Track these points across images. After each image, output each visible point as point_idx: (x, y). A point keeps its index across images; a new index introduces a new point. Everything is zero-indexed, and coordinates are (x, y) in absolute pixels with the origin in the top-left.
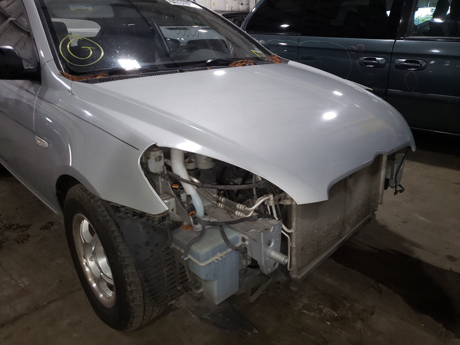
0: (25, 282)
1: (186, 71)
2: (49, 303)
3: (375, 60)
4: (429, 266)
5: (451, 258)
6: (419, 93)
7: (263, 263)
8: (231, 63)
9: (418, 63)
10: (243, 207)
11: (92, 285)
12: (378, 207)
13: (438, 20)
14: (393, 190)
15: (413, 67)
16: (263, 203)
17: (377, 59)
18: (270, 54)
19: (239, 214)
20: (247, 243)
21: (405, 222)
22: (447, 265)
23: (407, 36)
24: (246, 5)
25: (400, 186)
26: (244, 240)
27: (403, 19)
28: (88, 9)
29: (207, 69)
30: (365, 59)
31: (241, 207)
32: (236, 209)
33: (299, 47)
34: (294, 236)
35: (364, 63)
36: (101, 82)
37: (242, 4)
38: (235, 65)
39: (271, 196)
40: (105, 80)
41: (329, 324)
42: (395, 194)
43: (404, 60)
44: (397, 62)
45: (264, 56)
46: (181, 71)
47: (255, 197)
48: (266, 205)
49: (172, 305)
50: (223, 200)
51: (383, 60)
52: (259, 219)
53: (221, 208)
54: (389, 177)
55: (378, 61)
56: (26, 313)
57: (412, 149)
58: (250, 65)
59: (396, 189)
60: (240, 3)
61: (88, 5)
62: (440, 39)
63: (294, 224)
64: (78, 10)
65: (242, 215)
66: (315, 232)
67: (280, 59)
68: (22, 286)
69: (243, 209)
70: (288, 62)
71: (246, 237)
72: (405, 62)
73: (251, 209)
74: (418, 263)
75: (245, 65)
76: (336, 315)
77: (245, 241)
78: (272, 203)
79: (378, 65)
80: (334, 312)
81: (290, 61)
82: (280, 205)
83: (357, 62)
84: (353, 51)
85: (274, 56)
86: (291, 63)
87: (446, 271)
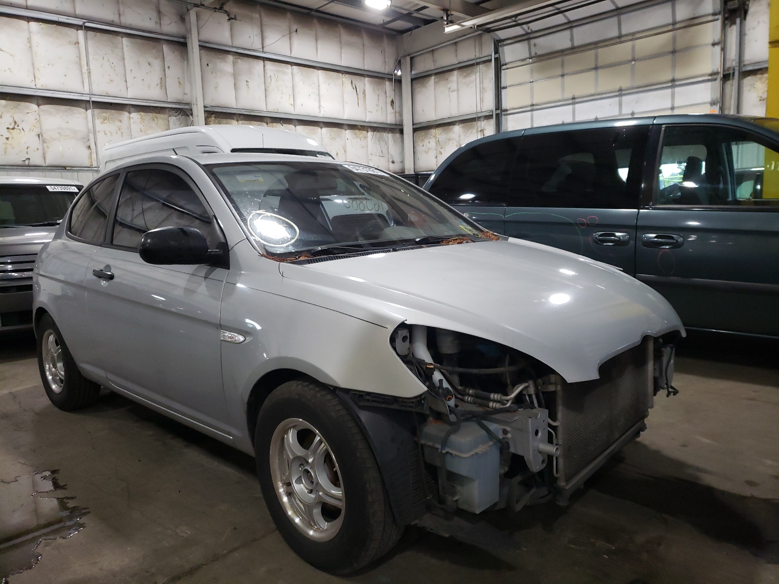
0: (185, 531)
1: (399, 250)
2: (230, 552)
3: (614, 236)
4: (723, 492)
5: (750, 483)
6: (679, 278)
7: (531, 457)
8: (443, 241)
9: (672, 238)
10: (499, 396)
11: (294, 521)
12: (648, 412)
13: (690, 185)
14: (666, 392)
15: (667, 244)
16: (521, 393)
17: (618, 234)
18: (481, 231)
19: (494, 405)
20: (509, 436)
21: (684, 446)
22: (748, 492)
23: (653, 205)
24: (399, 163)
25: (672, 388)
26: (505, 432)
27: (645, 183)
28: (258, 180)
29: (422, 247)
30: (601, 235)
31: (496, 396)
32: (490, 400)
33: (505, 222)
34: (560, 431)
35: (600, 240)
36: (309, 263)
37: (393, 162)
38: (448, 244)
39: (531, 382)
40: (311, 261)
41: (607, 557)
42: (667, 396)
43: (654, 235)
44: (645, 237)
45: (476, 232)
46: (395, 250)
47: (510, 387)
48: (525, 395)
49: (416, 524)
50: (471, 391)
51: (626, 235)
52: (519, 409)
53: (469, 401)
54: (657, 375)
55: (619, 237)
56: (204, 563)
57: (682, 334)
58: (467, 242)
59: (668, 390)
60: (391, 161)
61: (257, 175)
62: (696, 209)
63: (560, 415)
64: (247, 181)
65: (498, 406)
66: (581, 431)
67: (496, 235)
68: (185, 535)
69: (499, 399)
70: (507, 239)
71: (508, 429)
72: (655, 237)
73: (509, 397)
74: (709, 491)
75: (461, 243)
76: (614, 548)
77: (507, 434)
78: (532, 390)
79: (619, 242)
80: (610, 545)
81: (510, 238)
82: (543, 393)
83: (590, 239)
84: (583, 224)
85: (488, 232)
86: (512, 240)
87: (746, 498)
